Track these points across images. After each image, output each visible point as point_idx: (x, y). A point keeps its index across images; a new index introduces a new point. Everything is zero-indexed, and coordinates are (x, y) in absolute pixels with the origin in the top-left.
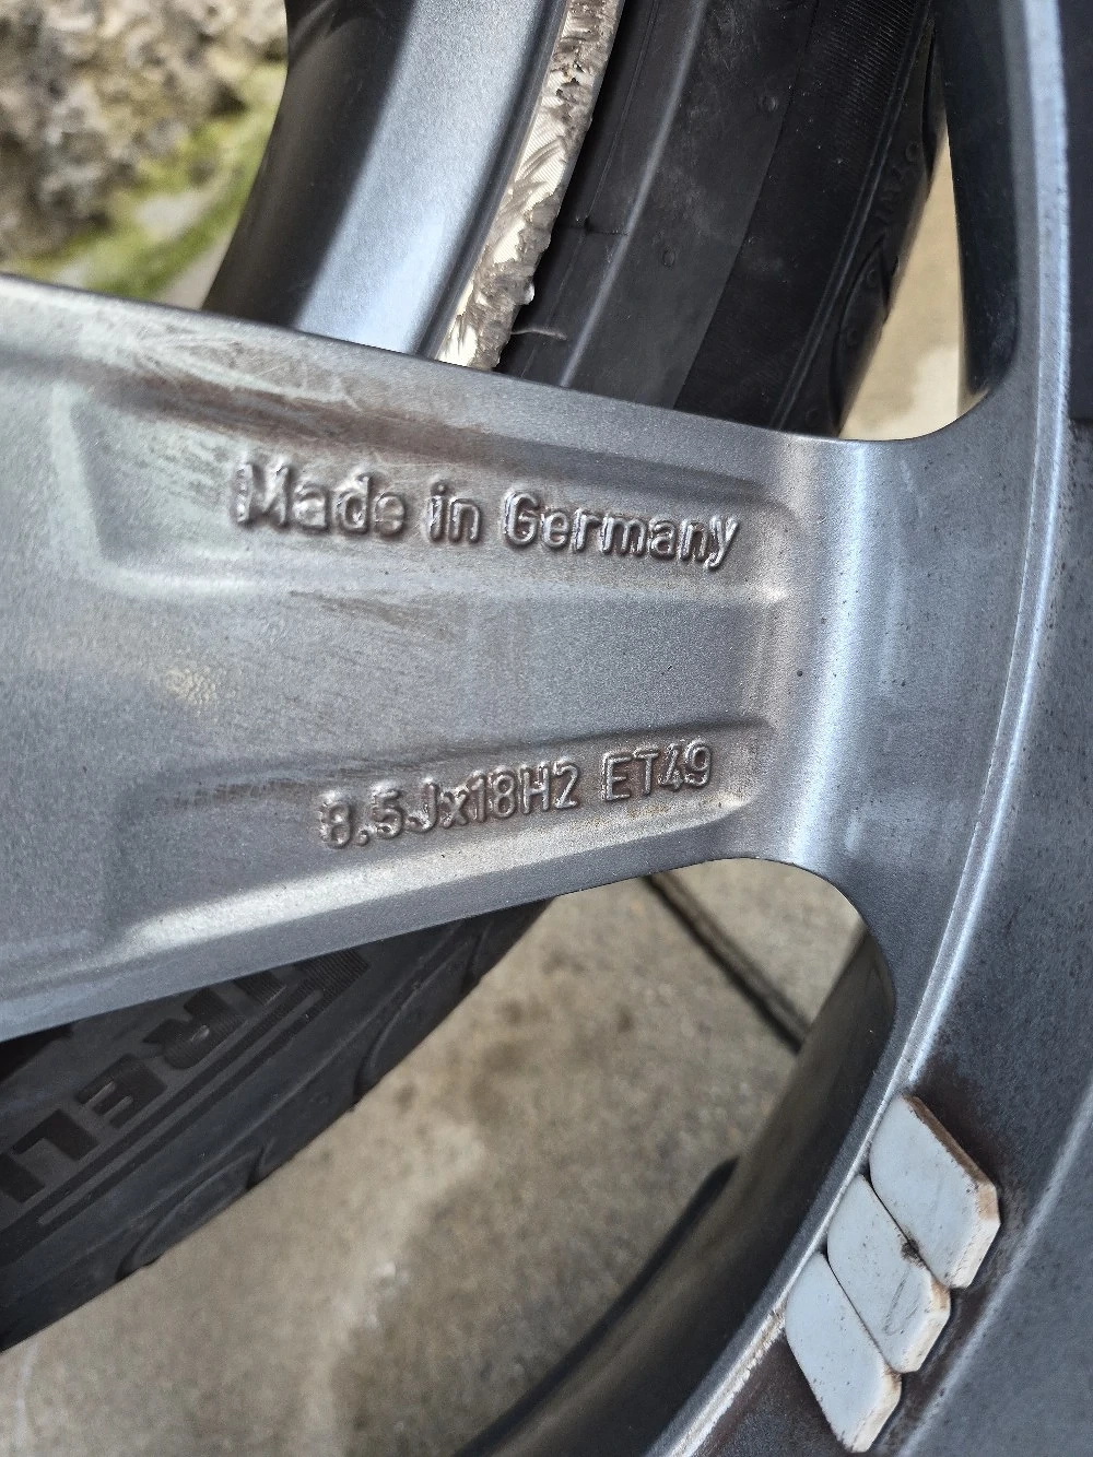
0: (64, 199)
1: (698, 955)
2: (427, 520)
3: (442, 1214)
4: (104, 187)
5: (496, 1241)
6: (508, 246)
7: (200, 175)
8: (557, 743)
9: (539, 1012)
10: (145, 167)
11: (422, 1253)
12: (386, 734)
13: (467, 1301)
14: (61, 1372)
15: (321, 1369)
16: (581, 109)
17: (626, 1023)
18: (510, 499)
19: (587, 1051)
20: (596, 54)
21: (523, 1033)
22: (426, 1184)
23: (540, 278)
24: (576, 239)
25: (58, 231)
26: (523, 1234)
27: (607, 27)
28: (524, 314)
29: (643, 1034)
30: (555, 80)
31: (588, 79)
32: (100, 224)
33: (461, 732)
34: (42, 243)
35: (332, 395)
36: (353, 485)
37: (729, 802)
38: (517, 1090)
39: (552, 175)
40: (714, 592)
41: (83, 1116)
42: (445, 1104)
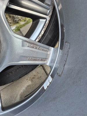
0: (16, 21)
1: (46, 74)
2: (35, 47)
3: (28, 86)
4: (18, 20)
5: (31, 88)
6: (40, 36)
7: (25, 21)
8: (38, 58)
9: (36, 76)
10: (21, 20)
11: (26, 88)
12: (31, 56)
13: (29, 91)
14: (3, 93)
15: (19, 94)
16: (45, 30)
17: (41, 77)
18: (38, 47)
19: (38, 78)
20: (46, 28)
21: (35, 77)
22: (27, 84)
23: (42, 37)
24: (43, 36)
25: (15, 22)
26: (32, 88)
27: (46, 27)
28: (40, 39)
29: (42, 78)
30: (44, 29)
31: (45, 29)
32: (18, 23)
33: (34, 56)
34: (14, 23)
35: (32, 42)
36: (32, 46)
37: (46, 62)
38: (34, 80)
39: (43, 33)
40: (46, 53)
41: (13, 72)
42: (29, 80)
